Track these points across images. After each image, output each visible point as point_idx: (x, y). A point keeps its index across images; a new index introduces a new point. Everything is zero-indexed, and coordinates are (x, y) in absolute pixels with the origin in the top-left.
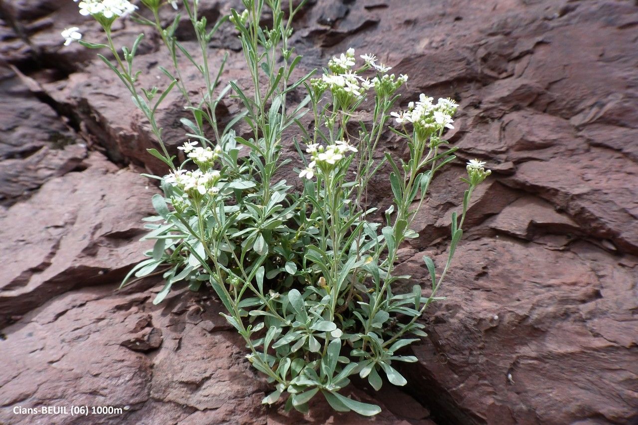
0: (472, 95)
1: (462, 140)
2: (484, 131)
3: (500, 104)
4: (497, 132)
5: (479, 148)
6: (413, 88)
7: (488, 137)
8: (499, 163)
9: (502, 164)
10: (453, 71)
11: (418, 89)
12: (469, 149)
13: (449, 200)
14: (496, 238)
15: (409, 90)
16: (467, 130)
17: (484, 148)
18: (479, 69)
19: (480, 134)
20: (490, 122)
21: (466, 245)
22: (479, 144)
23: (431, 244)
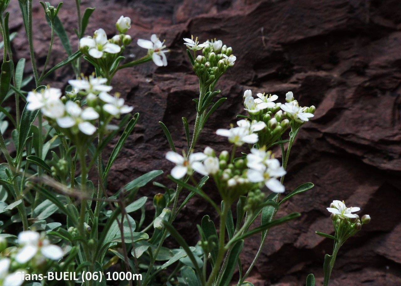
0: (355, 56)
1: (337, 120)
2: (370, 107)
3: (394, 69)
4: (389, 111)
5: (361, 134)
6: (272, 45)
7: (376, 118)
8: (390, 159)
9: (395, 161)
10: (330, 21)
11: (279, 46)
12: (347, 135)
13: (316, 206)
14: (385, 270)
15: (266, 48)
16: (345, 106)
17: (368, 136)
18: (366, 18)
19: (364, 112)
20: (379, 95)
21: (339, 279)
22: (363, 128)
23: (289, 272)
